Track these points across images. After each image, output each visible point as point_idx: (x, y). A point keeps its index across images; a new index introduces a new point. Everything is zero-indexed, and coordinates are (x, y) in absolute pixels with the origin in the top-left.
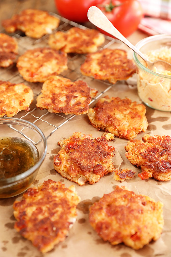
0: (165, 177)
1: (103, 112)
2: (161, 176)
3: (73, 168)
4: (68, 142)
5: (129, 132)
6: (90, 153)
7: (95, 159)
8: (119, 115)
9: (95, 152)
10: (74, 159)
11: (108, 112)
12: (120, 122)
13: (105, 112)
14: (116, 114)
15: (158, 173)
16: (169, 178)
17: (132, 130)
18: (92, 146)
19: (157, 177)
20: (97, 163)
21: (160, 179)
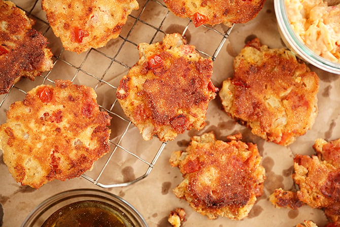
1: (246, 93)
3: (140, 111)
4: (152, 55)
5: (285, 137)
6: (176, 90)
7: (179, 104)
8: (271, 101)
9: (184, 90)
10: (148, 95)
11: (254, 93)
12: (272, 119)
13: (250, 94)
14: (267, 97)
17: (290, 134)
18: (184, 76)
20: (180, 112)
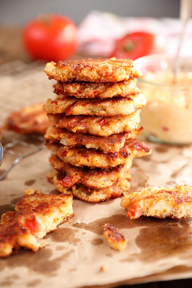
0: (97, 182)
2: (92, 181)
15: (88, 177)
16: (103, 184)
19: (87, 182)
21: (89, 184)
